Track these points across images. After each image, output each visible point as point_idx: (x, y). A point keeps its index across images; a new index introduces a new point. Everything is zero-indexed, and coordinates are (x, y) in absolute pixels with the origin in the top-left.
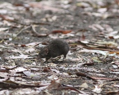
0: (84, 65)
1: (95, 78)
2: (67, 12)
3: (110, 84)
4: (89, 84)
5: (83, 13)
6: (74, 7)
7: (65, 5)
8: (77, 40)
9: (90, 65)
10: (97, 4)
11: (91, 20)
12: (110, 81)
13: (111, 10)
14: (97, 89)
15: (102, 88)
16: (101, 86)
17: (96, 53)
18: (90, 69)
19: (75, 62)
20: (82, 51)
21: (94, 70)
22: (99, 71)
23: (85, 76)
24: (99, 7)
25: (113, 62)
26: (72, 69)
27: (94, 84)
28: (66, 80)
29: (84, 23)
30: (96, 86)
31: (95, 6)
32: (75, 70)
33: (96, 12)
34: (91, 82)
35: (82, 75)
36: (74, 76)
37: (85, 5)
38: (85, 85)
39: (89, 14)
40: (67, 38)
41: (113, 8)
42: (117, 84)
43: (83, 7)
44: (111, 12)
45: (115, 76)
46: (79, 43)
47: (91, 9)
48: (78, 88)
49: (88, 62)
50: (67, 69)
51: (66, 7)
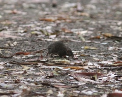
0: (47, 77)
1: (57, 87)
2: (25, 39)
3: (70, 91)
4: (53, 91)
5: (37, 39)
6: (30, 35)
7: (21, 33)
8: (37, 59)
9: (51, 77)
10: (48, 32)
11: (44, 44)
12: (69, 88)
13: (59, 36)
14: (60, 94)
15: (64, 93)
16: (63, 92)
17: (54, 69)
18: (51, 80)
19: (39, 76)
20: (42, 67)
21: (55, 80)
22: (59, 82)
23: (49, 85)
24: (49, 34)
25: (69, 75)
26: (38, 80)
27: (57, 91)
28: (35, 89)
29: (40, 46)
30: (59, 92)
31: (46, 34)
32: (40, 81)
33: (48, 38)
34: (55, 89)
35: (46, 85)
36: (40, 85)
37: (38, 33)
38: (50, 92)
39: (43, 39)
40: (28, 58)
41: (61, 34)
42: (75, 90)
43: (37, 35)
45: (73, 85)
46: (39, 61)
47: (43, 36)
48: (45, 94)
49: (49, 75)
50: (33, 80)
51: (22, 35)
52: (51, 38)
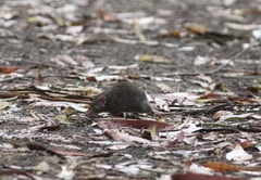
0: (42, 129)
1: (62, 153)
2: (11, 33)
3: (89, 164)
4: (50, 163)
5: (39, 35)
6: (24, 24)
7: (6, 20)
8: (28, 84)
9: (52, 129)
10: (64, 19)
11: (53, 48)
12: (89, 158)
13: (89, 29)
14: (66, 173)
15: (74, 170)
16: (72, 167)
17: (63, 108)
18: (52, 137)
19: (26, 125)
20: (38, 104)
21: (60, 138)
22: (69, 140)
23: (43, 149)
24: (68, 23)
25: (94, 124)
26: (21, 136)
27: (60, 163)
28: (9, 158)
29: (42, 53)
30: (64, 168)
31: (60, 22)
32: (26, 139)
33: (64, 33)
34: (55, 159)
35: (37, 148)
36: (23, 149)
37: (44, 20)
38: (43, 166)
39: (51, 36)
40: (10, 82)
41: (95, 25)
42: (102, 162)
43: (39, 25)
44: (91, 32)
45: (99, 149)
46: (33, 89)
47: (54, 27)
48: (31, 171)
49: (49, 125)
50: (10, 137)
51: (8, 24)
52: (69, 34)
